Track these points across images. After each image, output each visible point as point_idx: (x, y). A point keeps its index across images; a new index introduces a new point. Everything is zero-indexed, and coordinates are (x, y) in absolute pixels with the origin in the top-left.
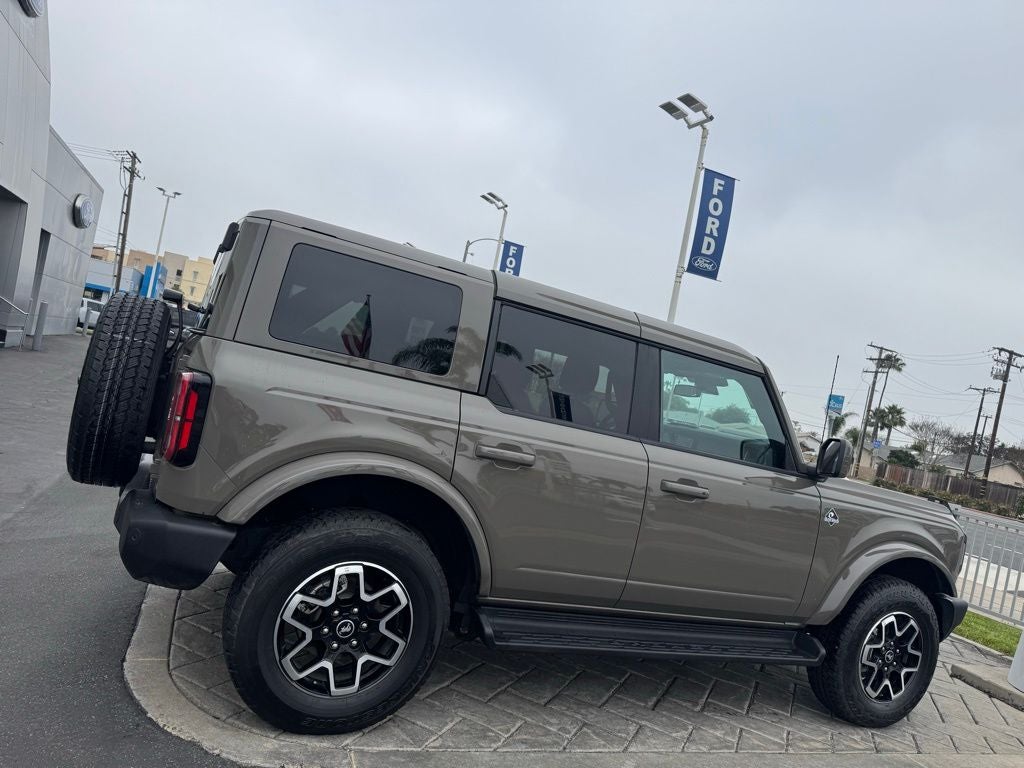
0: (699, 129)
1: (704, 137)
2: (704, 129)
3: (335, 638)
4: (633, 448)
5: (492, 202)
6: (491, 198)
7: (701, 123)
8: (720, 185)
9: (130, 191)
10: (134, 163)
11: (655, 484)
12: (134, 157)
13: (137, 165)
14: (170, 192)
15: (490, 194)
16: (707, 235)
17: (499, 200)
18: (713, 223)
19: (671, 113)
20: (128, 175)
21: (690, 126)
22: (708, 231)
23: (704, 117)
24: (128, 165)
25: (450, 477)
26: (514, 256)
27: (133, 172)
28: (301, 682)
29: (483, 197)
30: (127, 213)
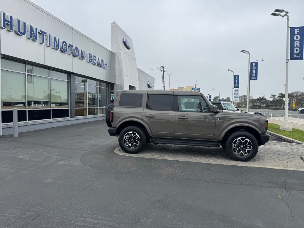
0: (286, 17)
1: (288, 18)
2: (287, 16)
3: (131, 141)
4: (173, 112)
5: (245, 52)
6: (243, 51)
7: (285, 15)
8: (297, 30)
9: (164, 76)
10: (163, 69)
11: (177, 117)
12: (163, 67)
13: (164, 69)
14: (169, 74)
15: (243, 50)
16: (296, 47)
17: (246, 51)
18: (297, 43)
19: (275, 16)
20: (163, 72)
21: (283, 17)
22: (295, 46)
23: (285, 13)
24: (162, 70)
25: (142, 120)
26: (255, 66)
27: (163, 71)
28: (127, 146)
29: (241, 52)
30: (164, 81)
